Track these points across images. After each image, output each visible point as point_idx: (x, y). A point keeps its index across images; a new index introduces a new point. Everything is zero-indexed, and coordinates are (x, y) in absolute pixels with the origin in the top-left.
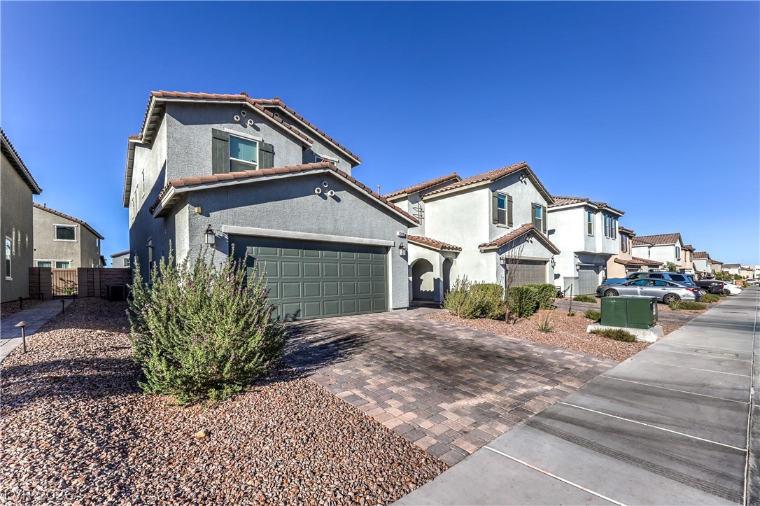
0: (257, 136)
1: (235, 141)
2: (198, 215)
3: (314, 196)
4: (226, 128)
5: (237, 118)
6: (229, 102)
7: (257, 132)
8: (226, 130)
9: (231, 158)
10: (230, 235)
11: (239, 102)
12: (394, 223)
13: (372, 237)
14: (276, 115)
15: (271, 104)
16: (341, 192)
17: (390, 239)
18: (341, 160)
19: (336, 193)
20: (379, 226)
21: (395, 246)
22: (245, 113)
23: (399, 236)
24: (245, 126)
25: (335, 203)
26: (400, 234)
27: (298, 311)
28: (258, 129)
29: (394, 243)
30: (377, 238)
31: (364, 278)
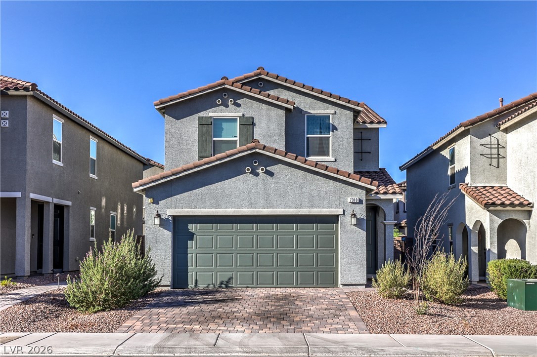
0: (238, 112)
1: (218, 122)
2: (152, 204)
3: (245, 175)
4: (211, 113)
5: (219, 101)
6: (210, 91)
7: (238, 108)
8: (211, 114)
9: (214, 139)
10: (174, 217)
11: (219, 88)
12: (344, 189)
13: (312, 207)
14: (261, 84)
15: (253, 77)
16: (275, 167)
17: (337, 207)
18: (338, 110)
19: (268, 168)
20: (323, 194)
21: (344, 214)
22: (225, 95)
23: (351, 203)
24: (227, 106)
25: (269, 177)
26: (352, 200)
27: (229, 279)
28: (239, 105)
29: (344, 211)
30: (319, 207)
31: (306, 250)
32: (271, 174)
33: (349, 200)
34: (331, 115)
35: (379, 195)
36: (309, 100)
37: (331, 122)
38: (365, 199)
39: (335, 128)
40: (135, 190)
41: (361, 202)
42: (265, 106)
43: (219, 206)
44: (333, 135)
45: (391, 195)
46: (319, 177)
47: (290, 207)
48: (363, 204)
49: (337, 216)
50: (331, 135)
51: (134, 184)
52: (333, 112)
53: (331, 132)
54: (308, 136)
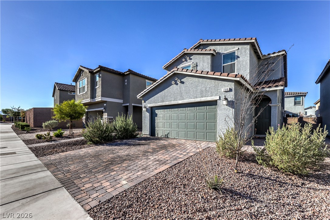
2: (144, 103)
3: (172, 85)
4: (181, 66)
5: (184, 60)
6: (180, 56)
7: (191, 61)
10: (151, 108)
11: (183, 54)
12: (220, 84)
13: (202, 97)
14: (201, 47)
15: (197, 45)
16: (185, 79)
17: (216, 95)
18: (240, 47)
19: (182, 80)
20: (208, 89)
21: (220, 99)
22: (186, 56)
23: (225, 92)
24: (187, 61)
25: (182, 84)
26: (225, 90)
27: (168, 134)
28: (191, 59)
29: (220, 97)
30: (206, 97)
31: (200, 121)
32: (183, 83)
33: (223, 90)
34: (236, 51)
35: (265, 89)
36: (224, 47)
37: (236, 54)
38: (234, 88)
39: (238, 57)
40: (138, 98)
41: (231, 90)
42: (202, 56)
43: (163, 101)
44: (237, 61)
45: (274, 88)
46: (206, 80)
47: (192, 98)
48: (232, 91)
49: (216, 101)
50: (236, 62)
51: (138, 96)
52: (237, 49)
53: (236, 60)
54: (224, 65)
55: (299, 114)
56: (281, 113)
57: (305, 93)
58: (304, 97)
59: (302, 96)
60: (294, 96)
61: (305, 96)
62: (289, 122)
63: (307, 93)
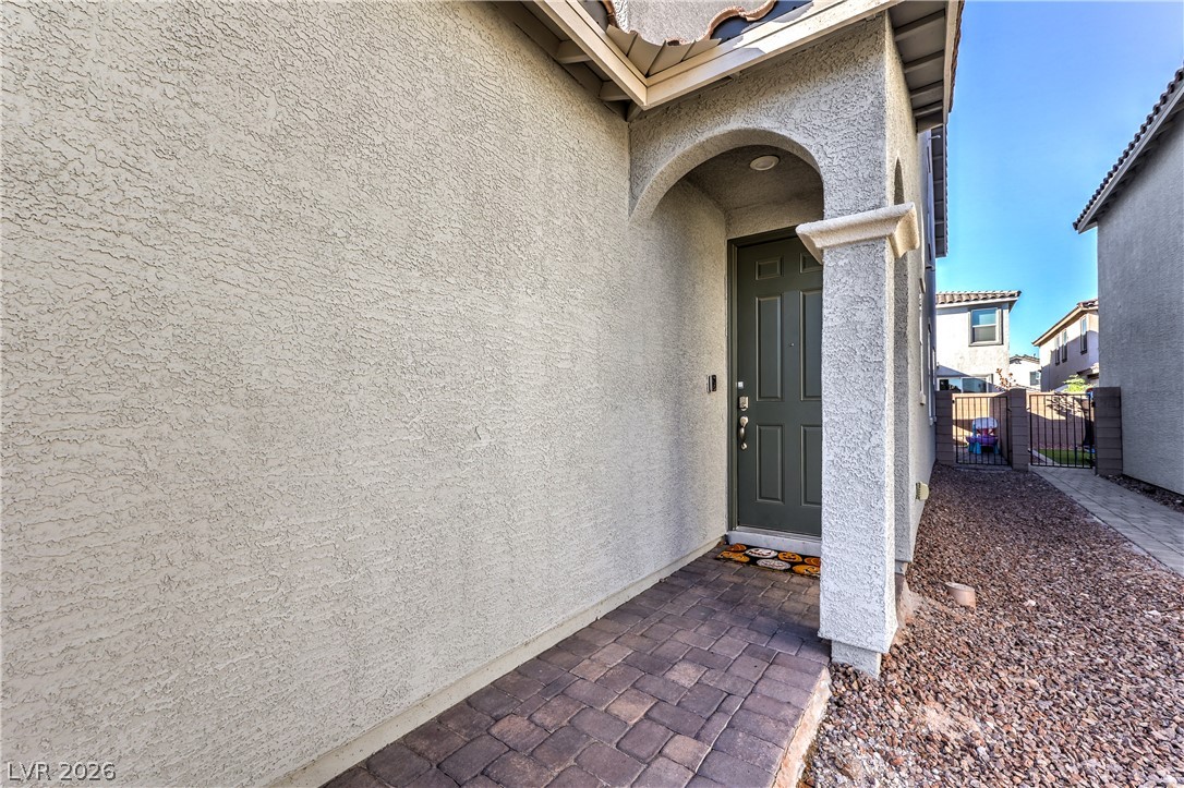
55: (988, 380)
56: (926, 375)
57: (1012, 296)
58: (1006, 312)
59: (999, 305)
60: (970, 308)
61: (1011, 304)
62: (959, 412)
63: (1019, 293)
